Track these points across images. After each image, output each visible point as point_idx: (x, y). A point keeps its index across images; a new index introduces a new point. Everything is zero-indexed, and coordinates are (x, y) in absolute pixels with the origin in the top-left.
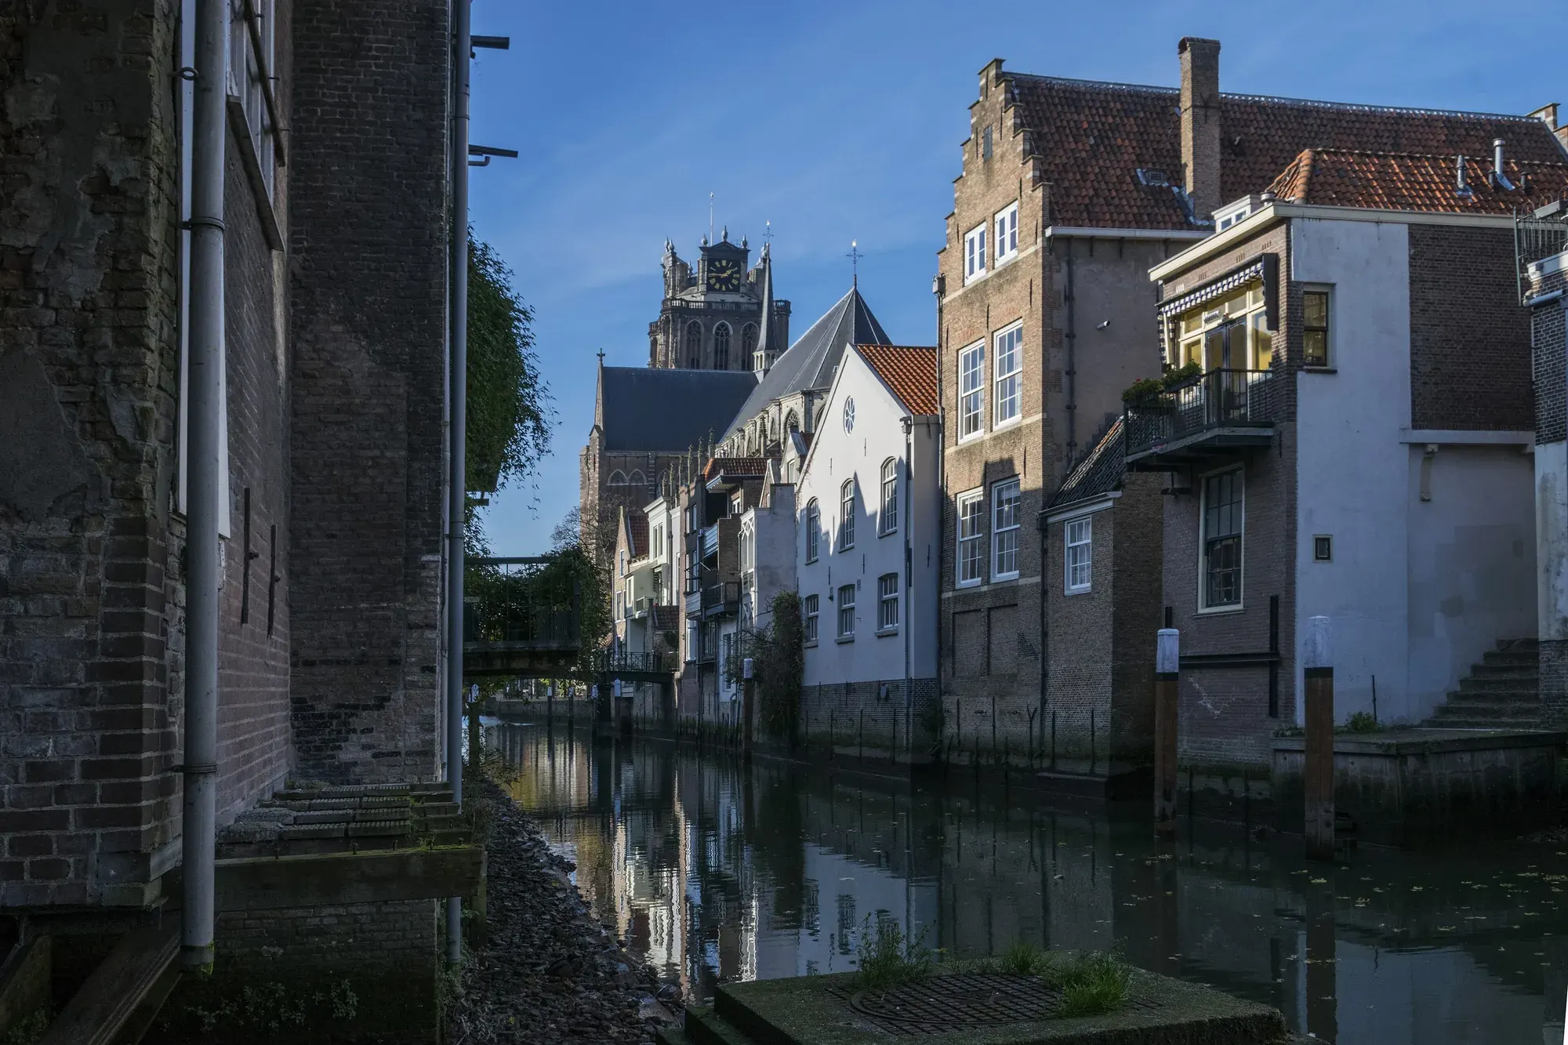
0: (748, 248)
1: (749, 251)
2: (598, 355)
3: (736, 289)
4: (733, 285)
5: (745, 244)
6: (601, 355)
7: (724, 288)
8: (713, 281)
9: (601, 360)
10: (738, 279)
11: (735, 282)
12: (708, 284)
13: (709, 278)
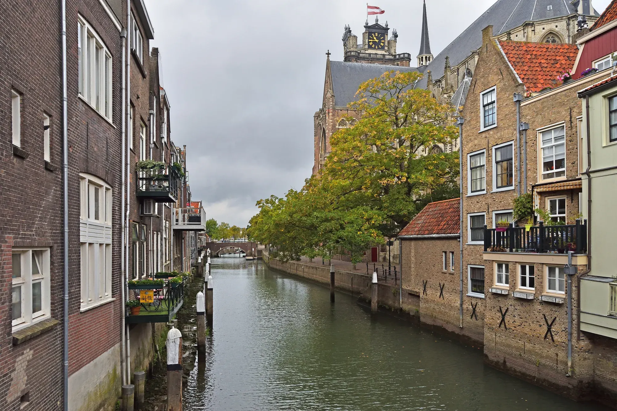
0: (388, 27)
1: (389, 29)
2: (326, 54)
3: (383, 48)
4: (381, 46)
5: (387, 26)
6: (328, 54)
7: (377, 48)
8: (371, 44)
9: (328, 57)
10: (384, 43)
11: (382, 44)
12: (369, 45)
13: (369, 42)
